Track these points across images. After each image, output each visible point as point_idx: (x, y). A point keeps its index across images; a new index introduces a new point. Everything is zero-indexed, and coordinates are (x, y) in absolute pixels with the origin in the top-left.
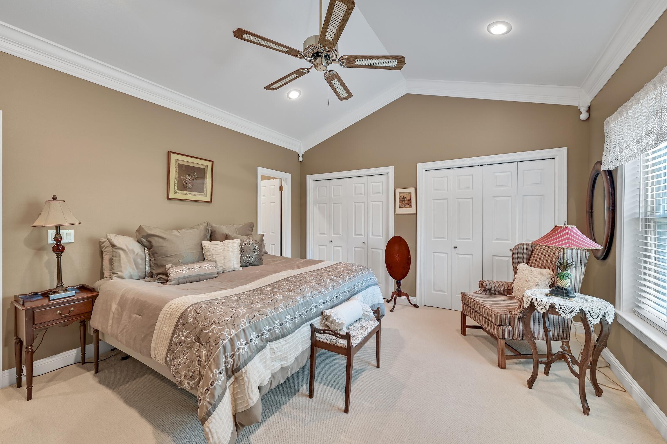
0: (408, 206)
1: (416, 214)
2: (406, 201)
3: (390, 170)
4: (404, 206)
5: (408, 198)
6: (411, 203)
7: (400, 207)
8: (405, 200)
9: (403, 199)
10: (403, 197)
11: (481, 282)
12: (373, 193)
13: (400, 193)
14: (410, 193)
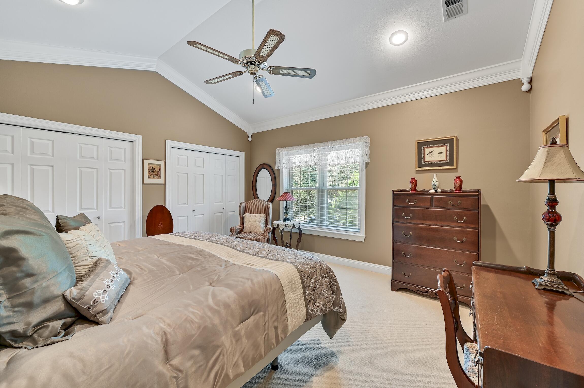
0: (158, 177)
1: (165, 184)
2: (156, 172)
3: (138, 139)
4: (153, 176)
5: (157, 169)
6: (160, 174)
7: (149, 178)
8: (154, 171)
9: (152, 170)
10: (152, 168)
11: (232, 229)
12: (111, 159)
13: (149, 164)
14: (159, 165)
